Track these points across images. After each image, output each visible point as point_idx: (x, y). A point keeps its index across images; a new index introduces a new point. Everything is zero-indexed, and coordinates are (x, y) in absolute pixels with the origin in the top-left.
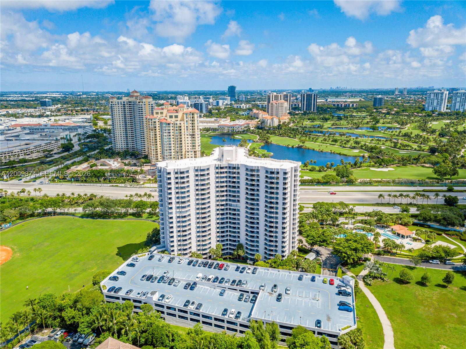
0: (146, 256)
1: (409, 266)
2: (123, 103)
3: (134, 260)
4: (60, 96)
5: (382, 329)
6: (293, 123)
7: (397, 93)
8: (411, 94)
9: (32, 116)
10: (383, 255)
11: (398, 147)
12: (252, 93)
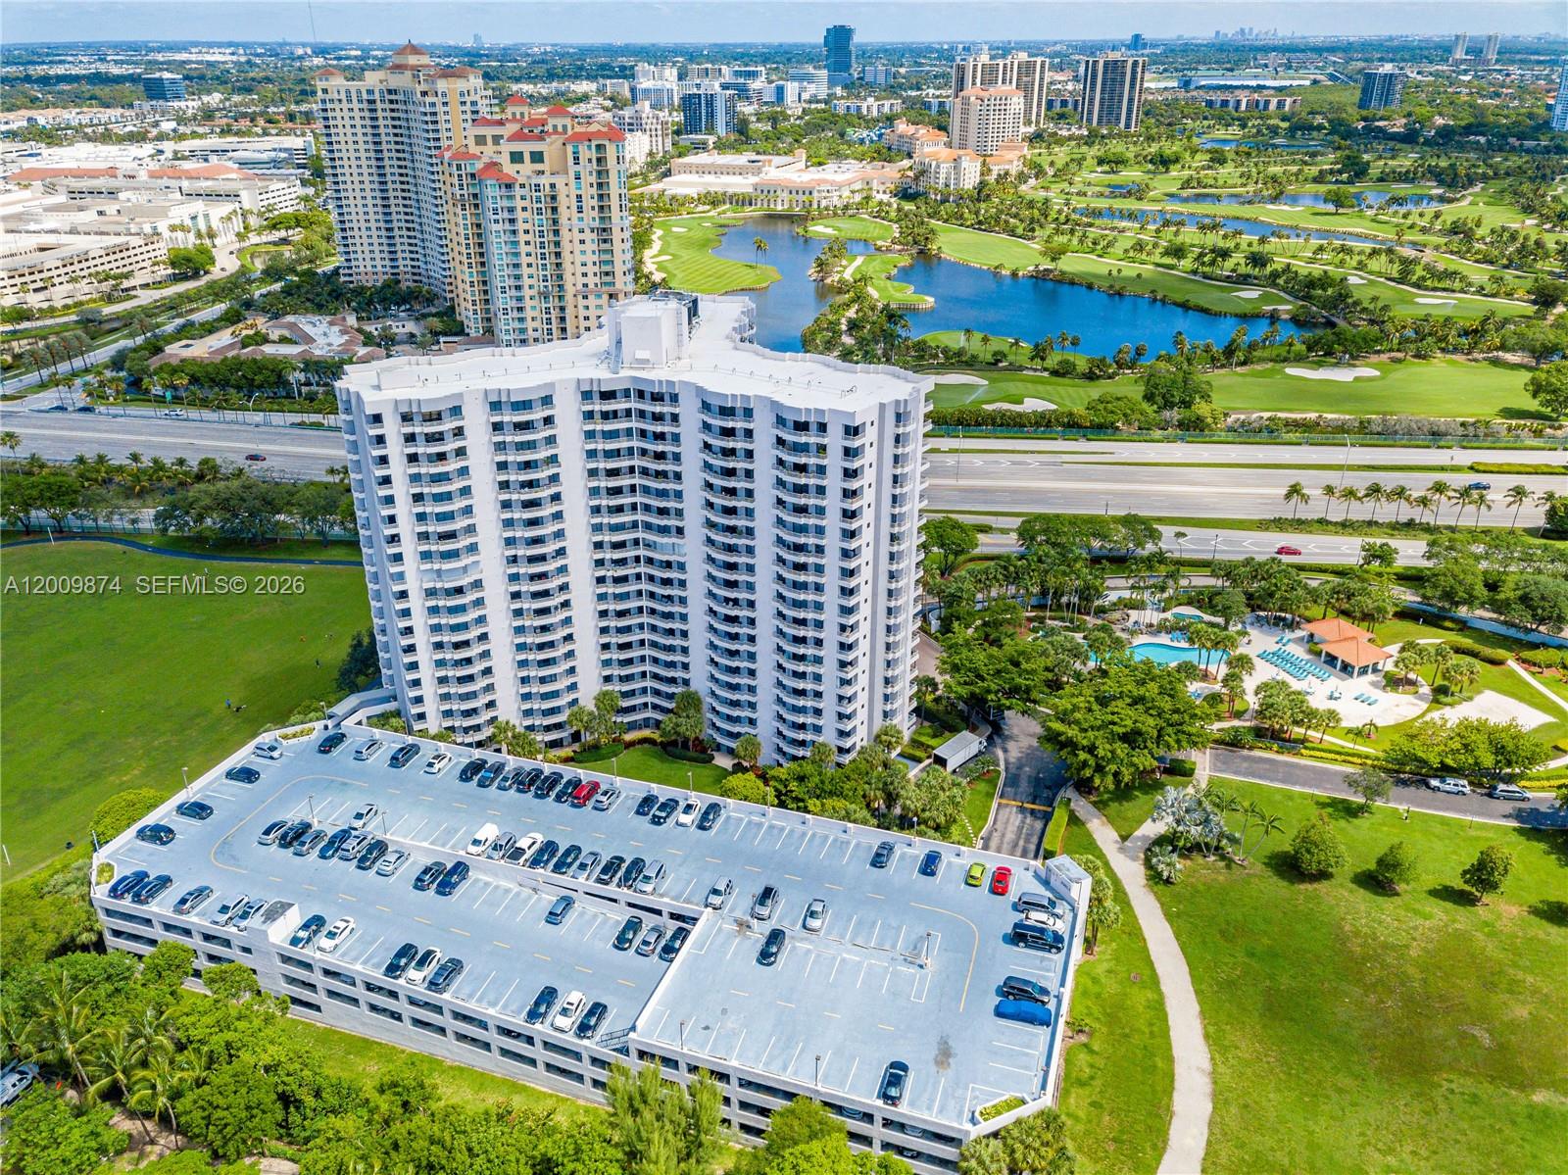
0: (314, 735)
1: (1344, 801)
2: (365, 96)
3: (259, 752)
4: (234, 58)
5: (1169, 1089)
6: (1037, 177)
7: (1459, 54)
8: (1512, 62)
9: (107, 137)
10: (1251, 748)
11: (1415, 278)
12: (918, 53)
